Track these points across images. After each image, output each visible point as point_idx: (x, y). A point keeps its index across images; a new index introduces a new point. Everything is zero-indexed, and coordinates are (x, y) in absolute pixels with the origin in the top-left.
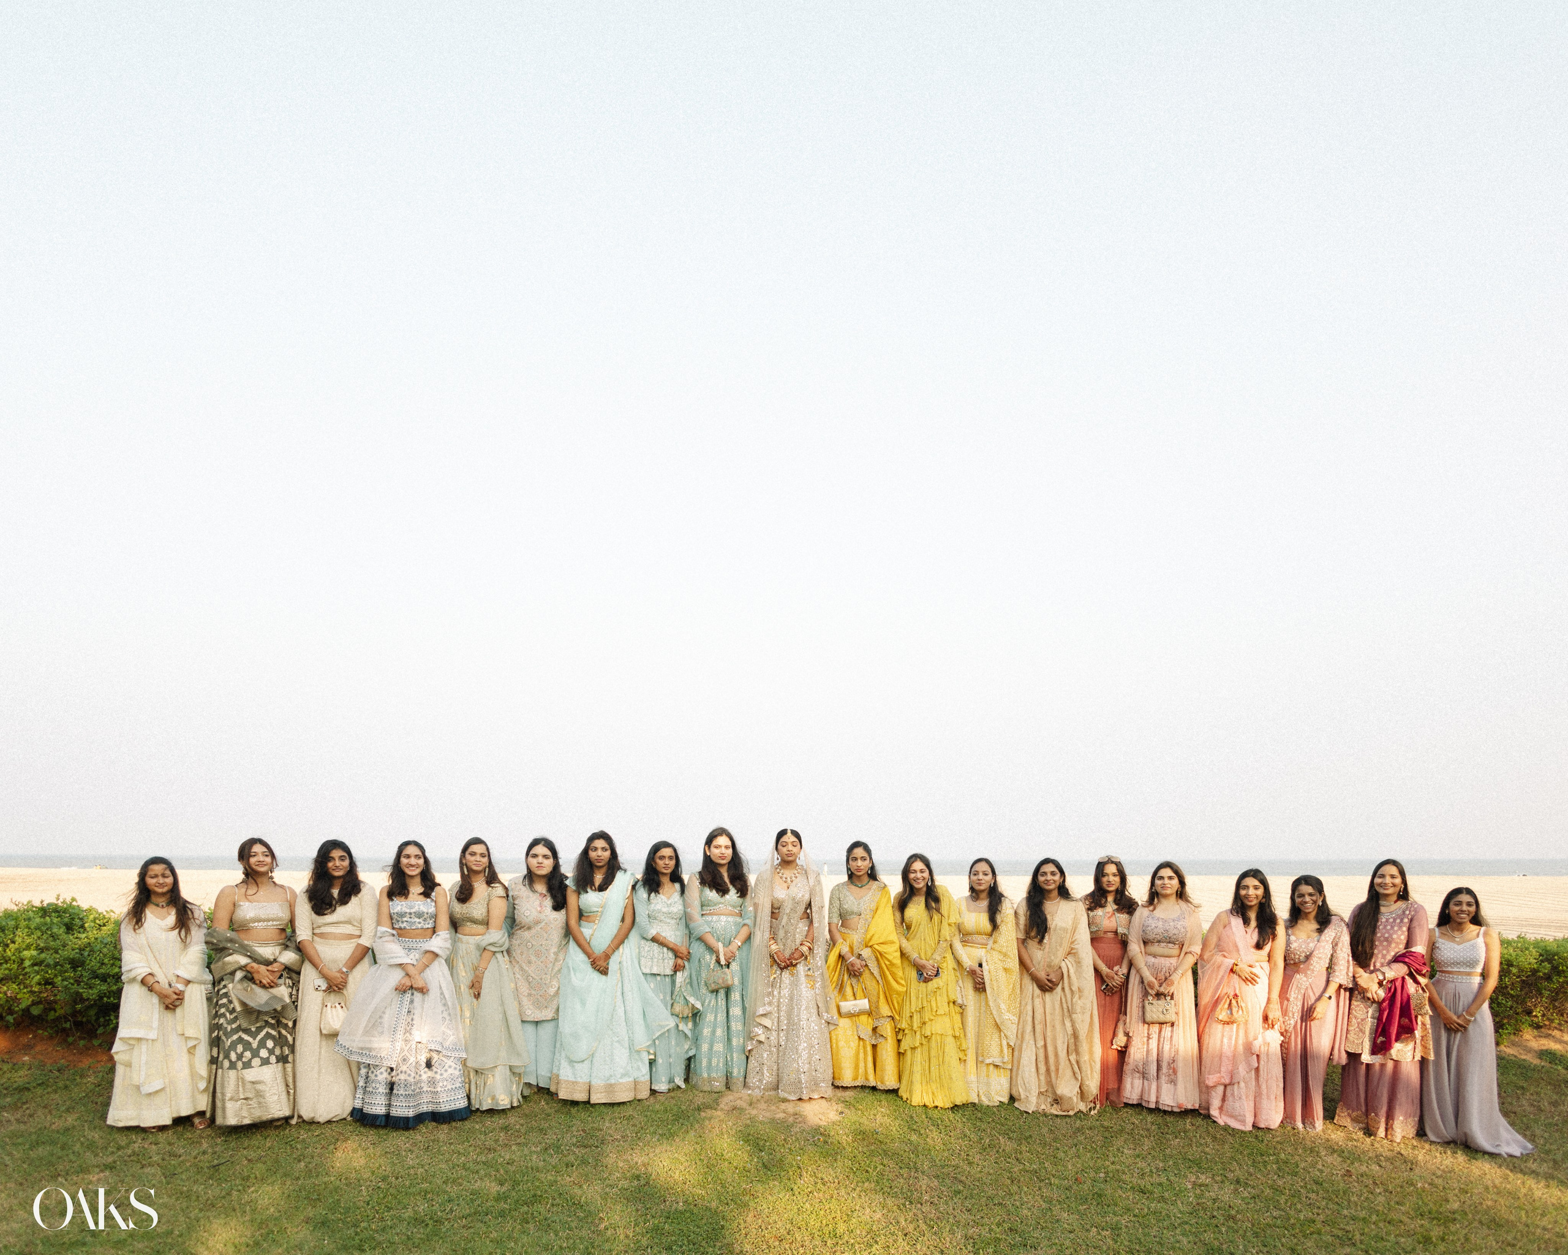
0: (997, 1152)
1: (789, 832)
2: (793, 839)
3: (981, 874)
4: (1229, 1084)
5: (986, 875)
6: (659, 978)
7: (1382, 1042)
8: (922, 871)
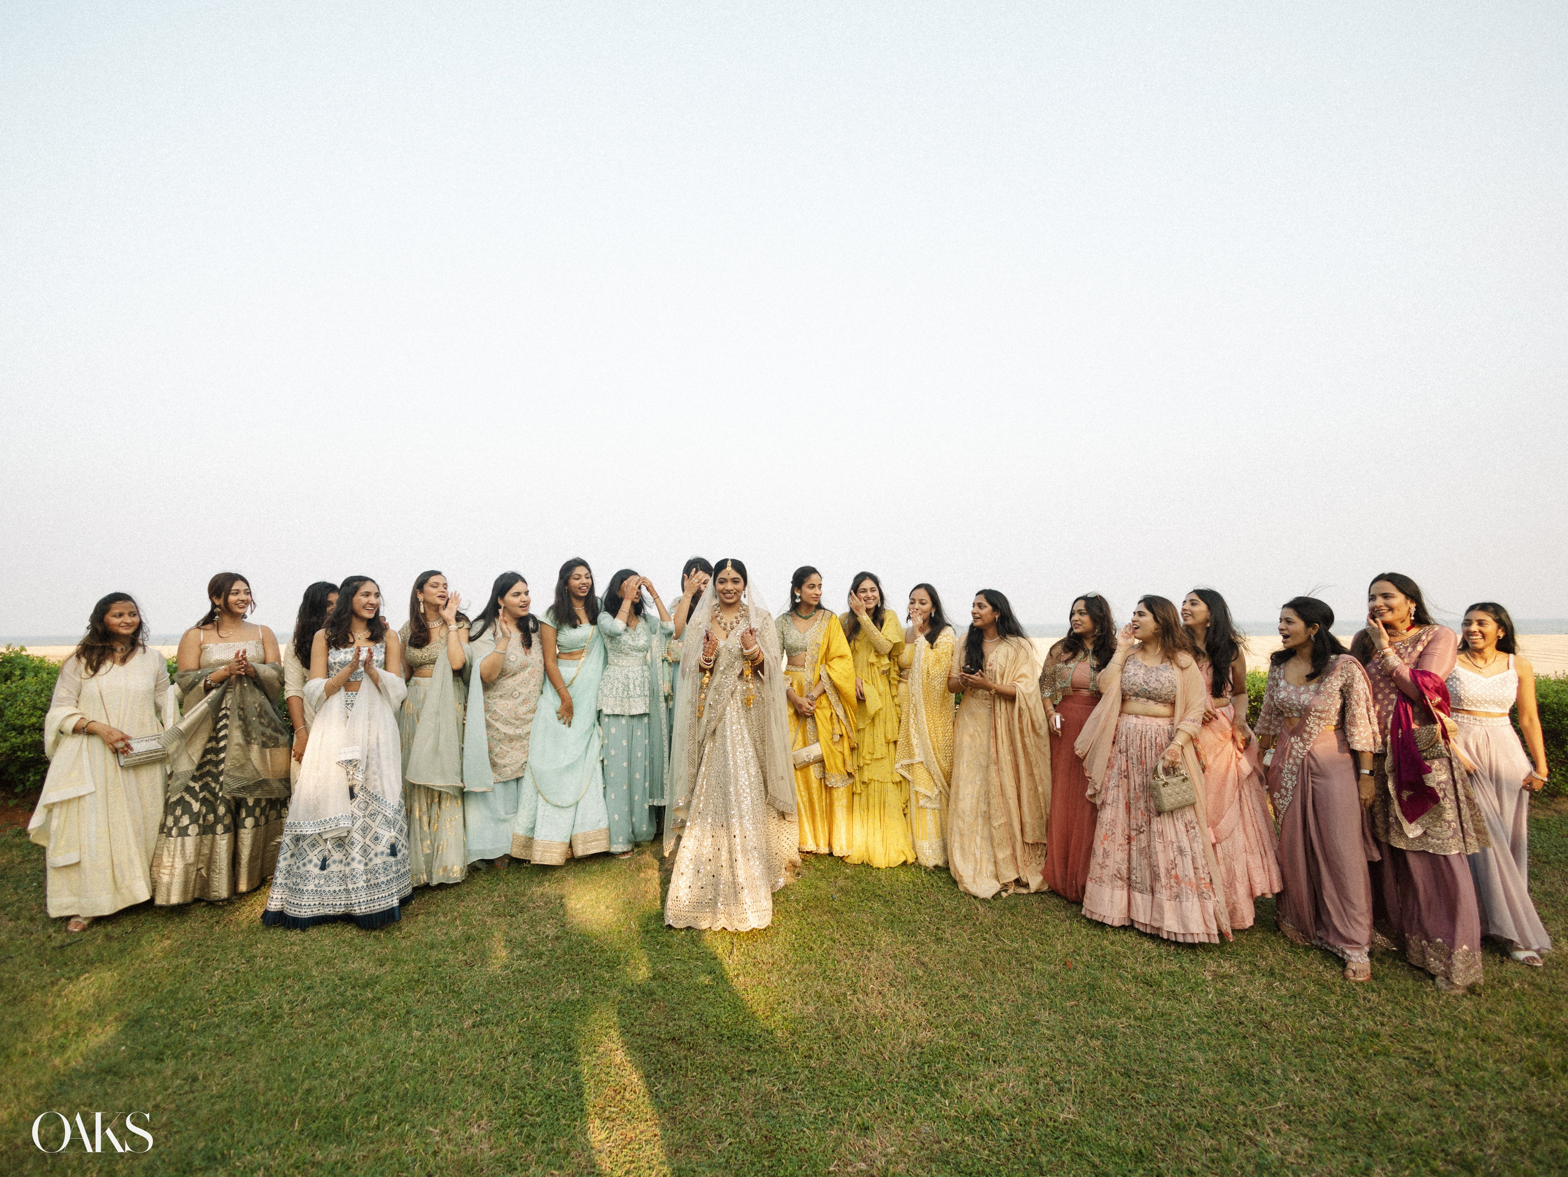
0: (974, 924)
1: (729, 564)
2: (734, 574)
3: (917, 602)
4: (1217, 843)
5: (923, 604)
6: (624, 721)
7: (1409, 797)
8: (872, 590)
